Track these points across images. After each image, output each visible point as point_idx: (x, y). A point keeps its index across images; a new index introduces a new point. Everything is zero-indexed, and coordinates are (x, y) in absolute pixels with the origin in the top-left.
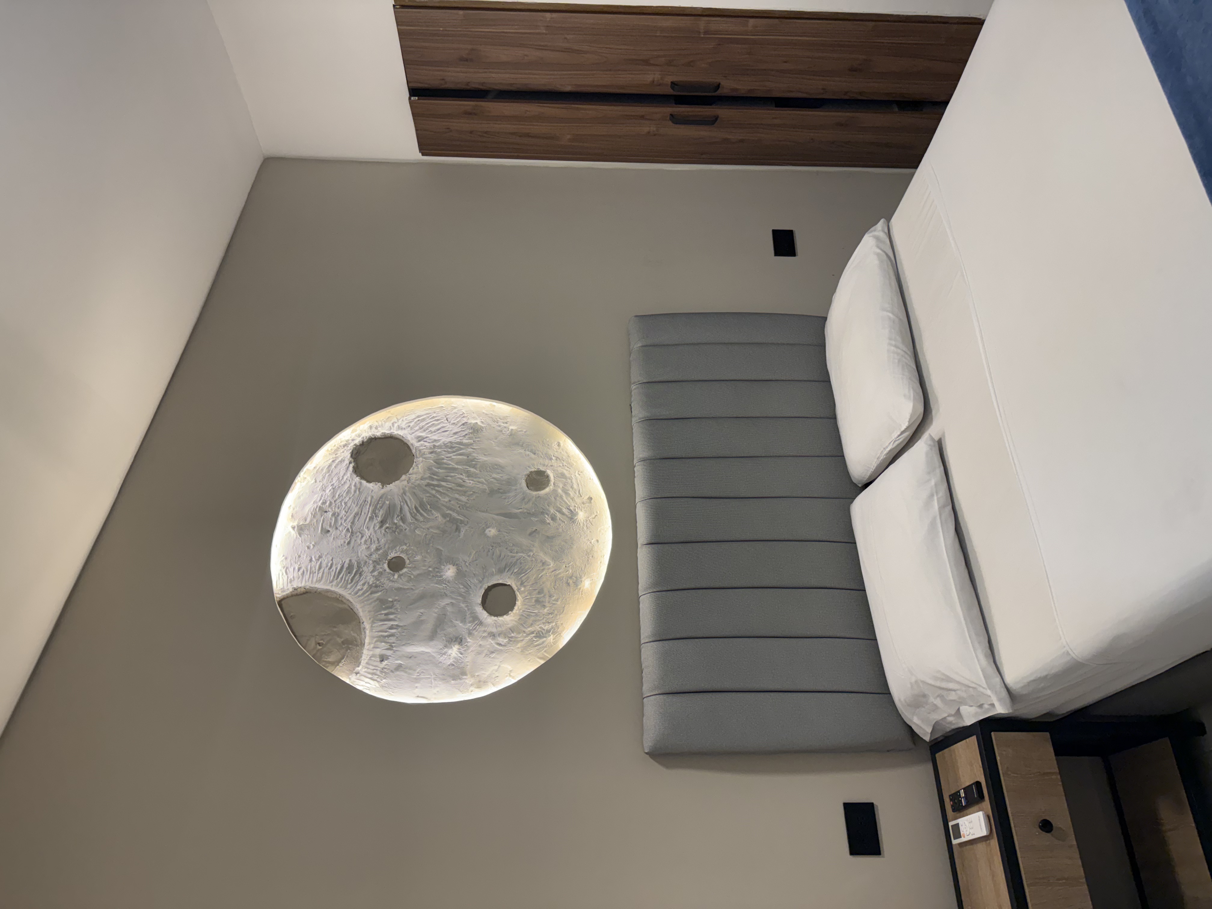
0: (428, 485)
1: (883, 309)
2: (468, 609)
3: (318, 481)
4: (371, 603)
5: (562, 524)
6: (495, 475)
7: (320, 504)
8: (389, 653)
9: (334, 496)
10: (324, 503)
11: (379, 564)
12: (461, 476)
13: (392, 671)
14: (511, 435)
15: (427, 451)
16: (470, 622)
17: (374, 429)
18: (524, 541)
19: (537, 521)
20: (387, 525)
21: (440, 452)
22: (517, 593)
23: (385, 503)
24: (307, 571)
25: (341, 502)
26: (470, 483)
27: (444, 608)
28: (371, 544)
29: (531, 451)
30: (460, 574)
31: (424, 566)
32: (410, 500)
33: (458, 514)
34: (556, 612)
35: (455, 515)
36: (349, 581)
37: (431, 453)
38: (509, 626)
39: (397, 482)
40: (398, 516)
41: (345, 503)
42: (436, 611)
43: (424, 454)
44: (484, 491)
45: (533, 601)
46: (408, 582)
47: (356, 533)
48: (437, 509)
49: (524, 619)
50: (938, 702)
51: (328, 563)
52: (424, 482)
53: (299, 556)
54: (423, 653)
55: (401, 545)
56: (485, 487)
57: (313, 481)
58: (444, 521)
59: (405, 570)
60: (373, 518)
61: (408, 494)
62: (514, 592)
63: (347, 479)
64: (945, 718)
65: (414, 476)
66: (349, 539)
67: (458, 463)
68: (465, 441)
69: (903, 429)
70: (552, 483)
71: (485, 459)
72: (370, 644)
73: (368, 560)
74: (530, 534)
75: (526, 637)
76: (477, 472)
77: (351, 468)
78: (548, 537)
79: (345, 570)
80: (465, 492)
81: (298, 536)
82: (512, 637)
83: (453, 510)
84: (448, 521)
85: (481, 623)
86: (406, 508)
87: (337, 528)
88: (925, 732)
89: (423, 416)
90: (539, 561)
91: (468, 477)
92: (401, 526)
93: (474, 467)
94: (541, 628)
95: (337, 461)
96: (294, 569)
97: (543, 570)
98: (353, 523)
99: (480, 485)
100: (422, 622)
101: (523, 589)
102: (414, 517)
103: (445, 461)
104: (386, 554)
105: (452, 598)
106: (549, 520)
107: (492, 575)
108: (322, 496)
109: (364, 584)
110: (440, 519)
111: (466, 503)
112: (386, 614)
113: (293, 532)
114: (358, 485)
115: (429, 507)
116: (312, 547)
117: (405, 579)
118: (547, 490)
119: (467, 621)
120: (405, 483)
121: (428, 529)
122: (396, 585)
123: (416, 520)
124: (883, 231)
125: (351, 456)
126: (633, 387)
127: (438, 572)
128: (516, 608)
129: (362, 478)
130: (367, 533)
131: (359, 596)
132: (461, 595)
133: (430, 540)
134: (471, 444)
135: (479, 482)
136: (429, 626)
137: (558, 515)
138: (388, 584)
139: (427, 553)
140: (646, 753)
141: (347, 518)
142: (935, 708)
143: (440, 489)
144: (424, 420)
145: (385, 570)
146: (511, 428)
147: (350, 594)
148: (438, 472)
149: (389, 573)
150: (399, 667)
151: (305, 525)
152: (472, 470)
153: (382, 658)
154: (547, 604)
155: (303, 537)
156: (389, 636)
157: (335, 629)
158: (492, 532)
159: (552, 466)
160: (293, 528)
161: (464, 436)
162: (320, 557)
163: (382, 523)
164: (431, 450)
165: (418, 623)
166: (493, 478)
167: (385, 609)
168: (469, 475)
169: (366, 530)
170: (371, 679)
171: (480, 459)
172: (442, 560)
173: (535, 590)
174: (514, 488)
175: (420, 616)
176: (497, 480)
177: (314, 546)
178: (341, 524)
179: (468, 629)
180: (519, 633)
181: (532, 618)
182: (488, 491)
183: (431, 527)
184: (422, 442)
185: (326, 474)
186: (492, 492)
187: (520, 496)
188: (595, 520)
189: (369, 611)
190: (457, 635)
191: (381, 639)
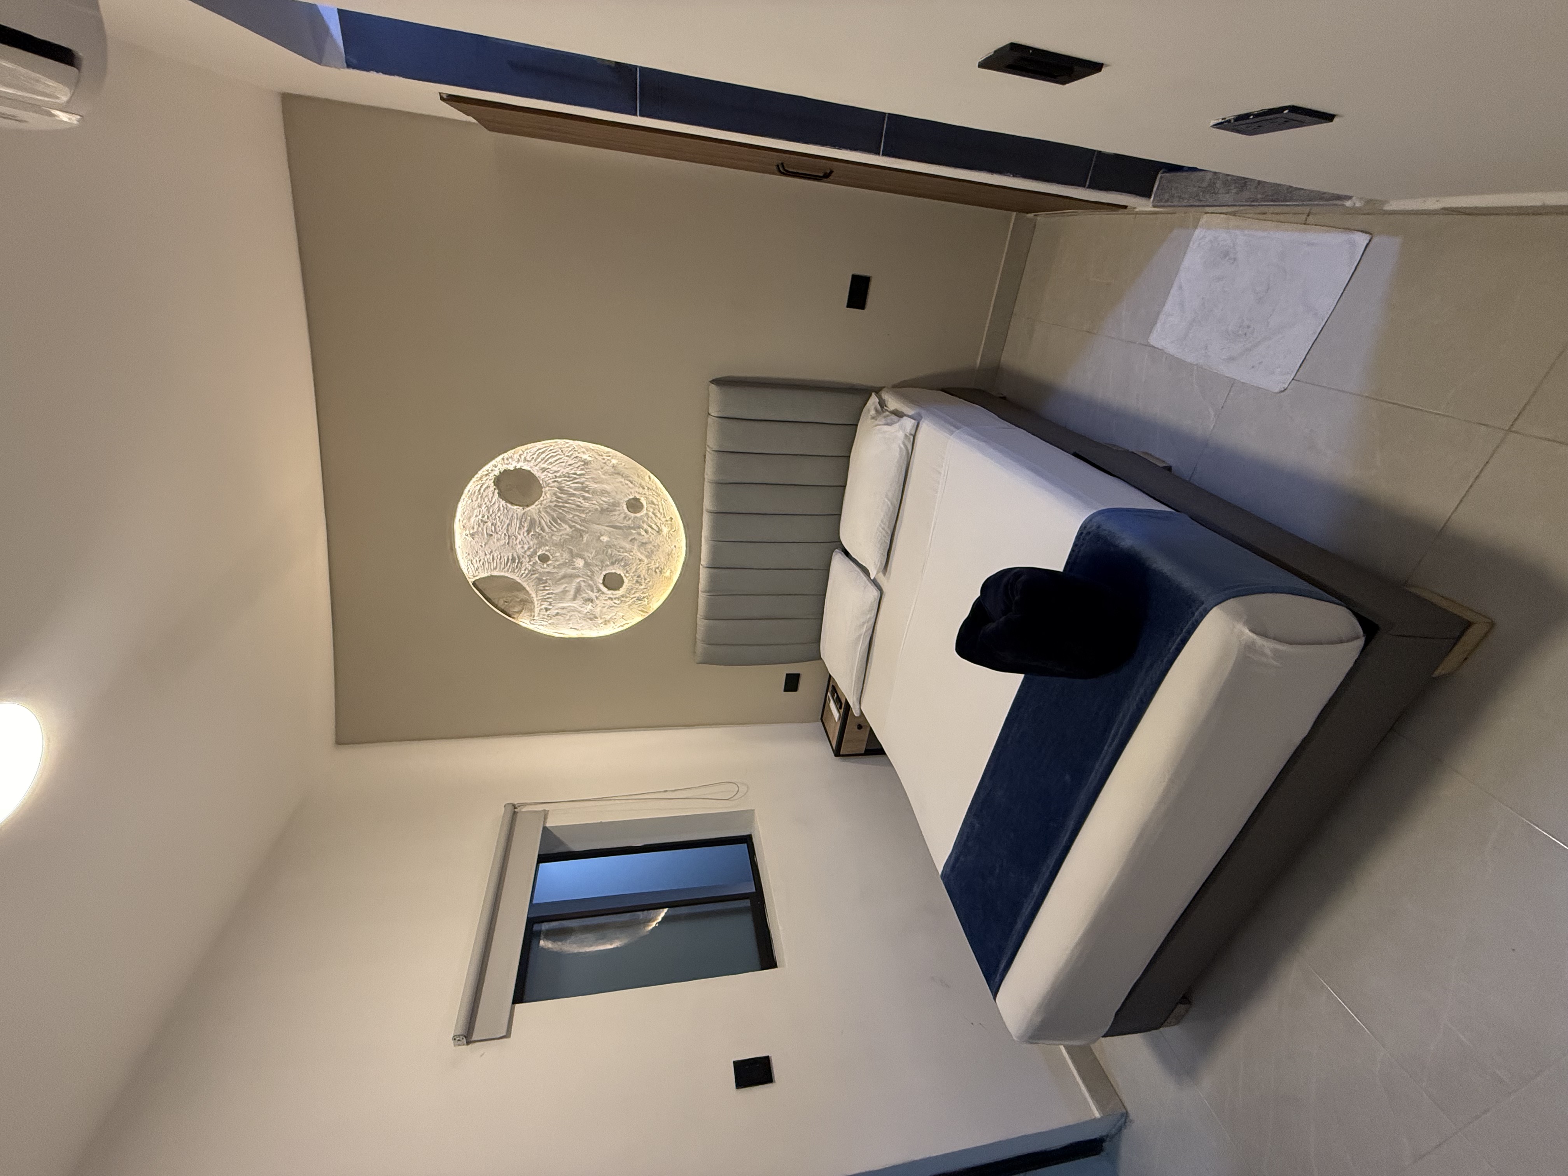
0: (556, 506)
2: (594, 584)
3: (474, 500)
4: (532, 581)
5: (652, 536)
6: (603, 499)
7: (480, 517)
8: (550, 607)
9: (489, 512)
10: (483, 517)
11: (532, 557)
12: (578, 499)
13: (554, 616)
15: (551, 480)
16: (596, 592)
18: (628, 546)
19: (635, 533)
20: (532, 533)
21: (561, 481)
22: (625, 578)
23: (526, 518)
25: (495, 516)
26: (586, 504)
27: (579, 583)
28: (524, 545)
29: (629, 481)
30: (587, 564)
31: (562, 559)
32: (545, 517)
33: (581, 526)
34: (651, 587)
35: (578, 526)
36: (515, 568)
38: (621, 595)
39: (533, 505)
40: (538, 527)
41: (499, 517)
42: (574, 584)
43: (545, 488)
44: (596, 510)
45: (634, 581)
46: (553, 568)
47: (511, 536)
48: (566, 522)
49: (629, 593)
52: (552, 505)
53: (477, 552)
54: (569, 606)
55: (545, 546)
56: (597, 507)
57: (470, 501)
58: (571, 530)
59: (550, 562)
60: (521, 528)
61: (543, 513)
62: (622, 577)
63: (495, 501)
65: (545, 500)
66: (508, 541)
67: (575, 489)
68: (579, 473)
70: (645, 508)
71: (595, 486)
72: (537, 604)
73: (524, 555)
74: (631, 540)
75: (631, 600)
76: (590, 495)
77: (496, 494)
78: (643, 543)
79: (510, 561)
80: (584, 511)
81: (472, 539)
82: (622, 600)
83: (576, 523)
84: (573, 530)
85: (604, 593)
86: (543, 522)
87: (497, 533)
89: (542, 448)
90: (637, 559)
91: (584, 499)
92: (541, 534)
93: (588, 492)
94: (640, 594)
96: (476, 561)
97: (640, 564)
98: (507, 530)
99: (594, 506)
100: (567, 591)
101: (627, 575)
102: (549, 527)
103: (566, 489)
104: (535, 552)
105: (584, 578)
106: (643, 533)
107: (607, 566)
108: (480, 511)
109: (525, 570)
110: (569, 530)
111: (585, 518)
112: (544, 587)
113: (468, 537)
115: (559, 521)
116: (483, 546)
117: (551, 567)
118: (642, 512)
120: (539, 505)
121: (561, 535)
122: (547, 570)
123: (552, 530)
125: (494, 485)
127: (572, 563)
128: (623, 589)
129: (507, 501)
130: (520, 537)
131: (524, 577)
132: (589, 576)
133: (563, 542)
134: (584, 474)
135: (592, 504)
136: (572, 593)
137: (650, 529)
138: (541, 570)
139: (563, 551)
140: (697, 657)
141: (503, 526)
143: (565, 509)
144: (543, 452)
145: (537, 562)
147: (518, 576)
148: (562, 497)
149: (540, 563)
150: (557, 614)
151: (475, 532)
152: (587, 495)
153: (547, 610)
154: (643, 583)
155: (476, 541)
156: (548, 598)
157: (513, 594)
158: (605, 539)
159: (645, 494)
160: (467, 534)
161: (577, 468)
162: (491, 552)
163: (528, 531)
164: (553, 480)
165: (565, 592)
166: (602, 501)
167: (542, 584)
169: (518, 535)
170: (543, 621)
171: (591, 486)
172: (573, 555)
173: (635, 575)
174: (618, 508)
175: (564, 588)
176: (606, 503)
177: (485, 545)
179: (596, 596)
180: (626, 598)
181: (634, 590)
182: (599, 509)
183: (563, 534)
184: (544, 473)
185: (478, 495)
186: (603, 511)
187: (623, 515)
188: (675, 533)
189: (533, 586)
190: (589, 597)
191: (544, 600)
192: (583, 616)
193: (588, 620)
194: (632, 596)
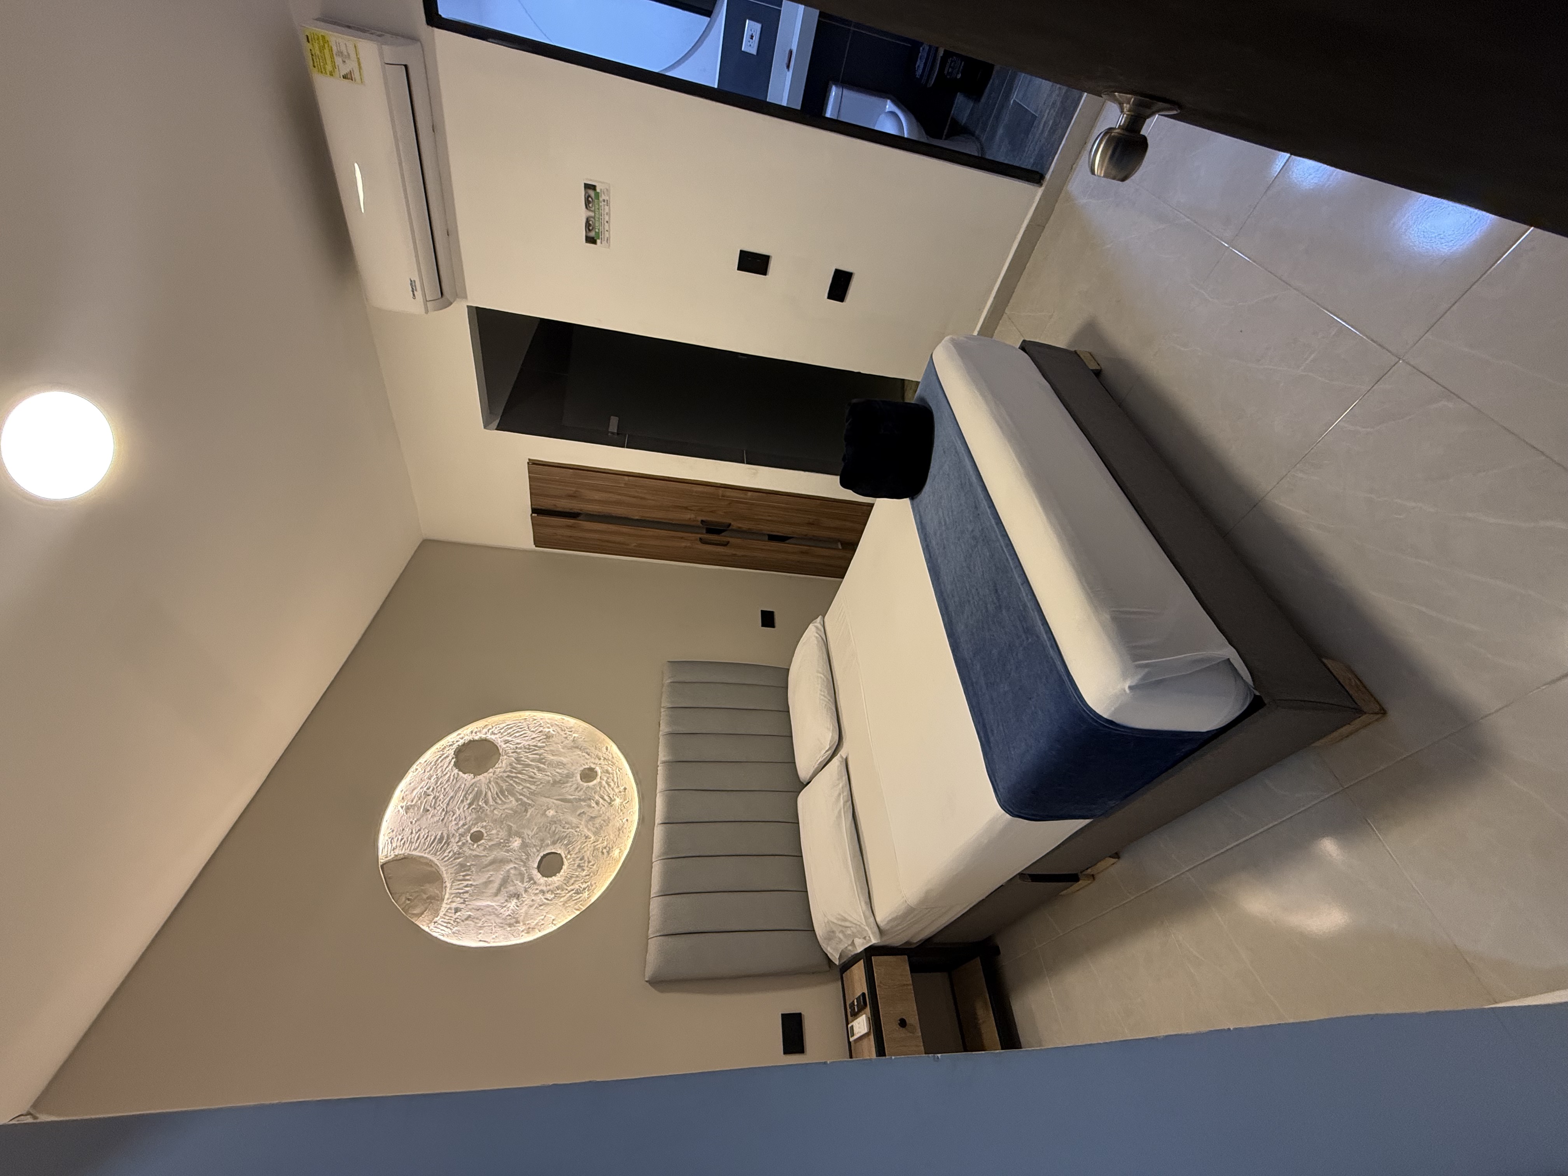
0: (508, 776)
1: (818, 672)
2: (527, 872)
3: (426, 772)
4: (454, 867)
5: (603, 808)
6: (558, 770)
7: (425, 789)
8: (463, 906)
9: (437, 783)
10: (428, 789)
11: (463, 836)
12: (533, 771)
13: (463, 921)
14: (573, 741)
15: (510, 751)
16: (527, 882)
17: (474, 734)
18: (574, 820)
19: (585, 805)
20: (474, 806)
21: (520, 752)
22: (565, 860)
23: (473, 789)
24: (407, 841)
25: (441, 788)
26: (539, 775)
27: (508, 871)
28: (460, 820)
29: (587, 753)
30: (524, 845)
31: (497, 838)
32: (493, 787)
33: (528, 799)
34: (592, 874)
35: (525, 799)
36: (439, 849)
37: (513, 753)
38: (556, 885)
39: (486, 774)
40: (483, 799)
41: (445, 789)
42: (502, 873)
43: (508, 753)
44: (549, 782)
45: (576, 865)
46: (484, 850)
47: (449, 812)
48: (513, 795)
49: (567, 879)
50: (841, 936)
51: (425, 834)
52: (505, 775)
53: (404, 829)
54: (488, 906)
55: (482, 822)
56: (550, 779)
57: (423, 771)
58: (517, 804)
59: (483, 841)
60: (464, 801)
61: (492, 783)
62: (562, 858)
63: (448, 771)
64: (846, 947)
65: (499, 769)
66: (443, 817)
67: (533, 760)
68: (539, 744)
69: (827, 749)
70: (599, 777)
71: (552, 758)
72: (448, 899)
73: (455, 833)
74: (579, 815)
75: (568, 893)
76: (546, 767)
77: (452, 763)
78: (592, 817)
79: (436, 841)
80: (535, 782)
81: (405, 814)
82: (557, 894)
83: (524, 796)
84: (520, 804)
85: (535, 883)
86: (489, 794)
87: (435, 808)
88: (835, 958)
90: (583, 835)
91: (538, 771)
92: (484, 807)
93: (544, 763)
94: (579, 886)
95: (442, 757)
96: (398, 839)
97: (586, 842)
98: (448, 804)
99: (546, 778)
100: (491, 882)
101: (569, 856)
102: (494, 800)
103: (523, 759)
104: (469, 829)
105: (516, 863)
106: (594, 805)
107: (548, 845)
108: (428, 783)
109: (449, 852)
110: (514, 803)
111: (535, 791)
112: (463, 876)
113: (401, 810)
114: (456, 776)
115: (506, 793)
116: (414, 822)
117: (482, 848)
118: (595, 782)
119: (525, 881)
120: (491, 774)
121: (504, 810)
122: (475, 853)
123: (496, 803)
124: (820, 623)
125: (454, 754)
126: (662, 710)
127: (507, 843)
128: (562, 871)
129: (460, 770)
130: (458, 812)
131: (445, 861)
132: (522, 861)
133: (504, 818)
134: (544, 747)
135: (546, 775)
136: (495, 885)
137: (601, 801)
138: (468, 852)
139: (501, 828)
140: (647, 981)
141: (444, 800)
142: (841, 941)
143: (517, 780)
144: (511, 728)
145: (467, 841)
146: (574, 735)
147: (438, 859)
148: (517, 767)
149: (470, 844)
150: (468, 918)
151: (411, 806)
152: (542, 766)
153: (457, 910)
154: (586, 869)
155: (408, 815)
156: (463, 893)
157: (422, 888)
158: (551, 813)
159: (600, 764)
160: (402, 807)
161: (539, 741)
162: (419, 830)
163: (470, 805)
164: (513, 751)
165: (488, 883)
166: (557, 772)
167: (463, 872)
168: (539, 769)
169: (457, 810)
170: (446, 927)
171: (549, 758)
172: (510, 834)
173: (578, 857)
174: (571, 780)
175: (489, 877)
176: (559, 774)
177: (416, 821)
178: (439, 805)
179: (525, 887)
180: (563, 890)
181: (574, 879)
182: (551, 782)
183: (506, 809)
184: (508, 744)
185: (433, 766)
186: (555, 782)
187: (575, 786)
188: (627, 805)
189: (451, 873)
190: (516, 892)
191: (458, 895)
192: (501, 921)
193: (506, 927)
194: (569, 889)
